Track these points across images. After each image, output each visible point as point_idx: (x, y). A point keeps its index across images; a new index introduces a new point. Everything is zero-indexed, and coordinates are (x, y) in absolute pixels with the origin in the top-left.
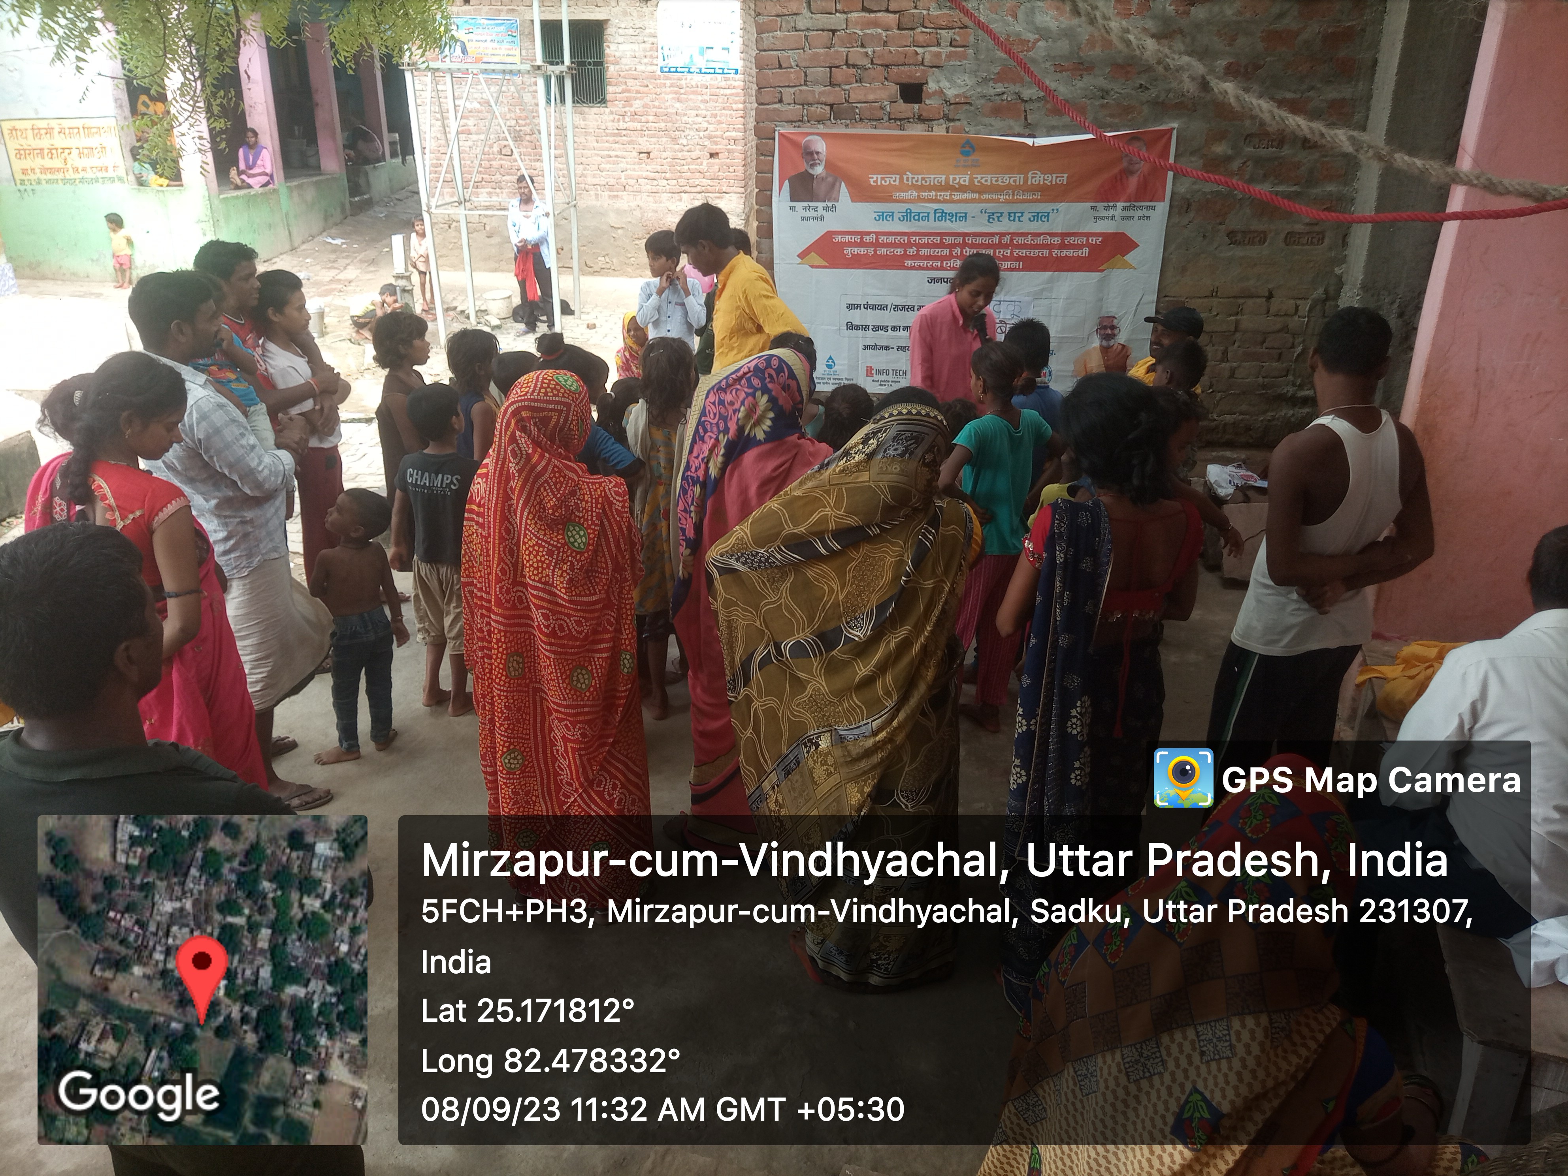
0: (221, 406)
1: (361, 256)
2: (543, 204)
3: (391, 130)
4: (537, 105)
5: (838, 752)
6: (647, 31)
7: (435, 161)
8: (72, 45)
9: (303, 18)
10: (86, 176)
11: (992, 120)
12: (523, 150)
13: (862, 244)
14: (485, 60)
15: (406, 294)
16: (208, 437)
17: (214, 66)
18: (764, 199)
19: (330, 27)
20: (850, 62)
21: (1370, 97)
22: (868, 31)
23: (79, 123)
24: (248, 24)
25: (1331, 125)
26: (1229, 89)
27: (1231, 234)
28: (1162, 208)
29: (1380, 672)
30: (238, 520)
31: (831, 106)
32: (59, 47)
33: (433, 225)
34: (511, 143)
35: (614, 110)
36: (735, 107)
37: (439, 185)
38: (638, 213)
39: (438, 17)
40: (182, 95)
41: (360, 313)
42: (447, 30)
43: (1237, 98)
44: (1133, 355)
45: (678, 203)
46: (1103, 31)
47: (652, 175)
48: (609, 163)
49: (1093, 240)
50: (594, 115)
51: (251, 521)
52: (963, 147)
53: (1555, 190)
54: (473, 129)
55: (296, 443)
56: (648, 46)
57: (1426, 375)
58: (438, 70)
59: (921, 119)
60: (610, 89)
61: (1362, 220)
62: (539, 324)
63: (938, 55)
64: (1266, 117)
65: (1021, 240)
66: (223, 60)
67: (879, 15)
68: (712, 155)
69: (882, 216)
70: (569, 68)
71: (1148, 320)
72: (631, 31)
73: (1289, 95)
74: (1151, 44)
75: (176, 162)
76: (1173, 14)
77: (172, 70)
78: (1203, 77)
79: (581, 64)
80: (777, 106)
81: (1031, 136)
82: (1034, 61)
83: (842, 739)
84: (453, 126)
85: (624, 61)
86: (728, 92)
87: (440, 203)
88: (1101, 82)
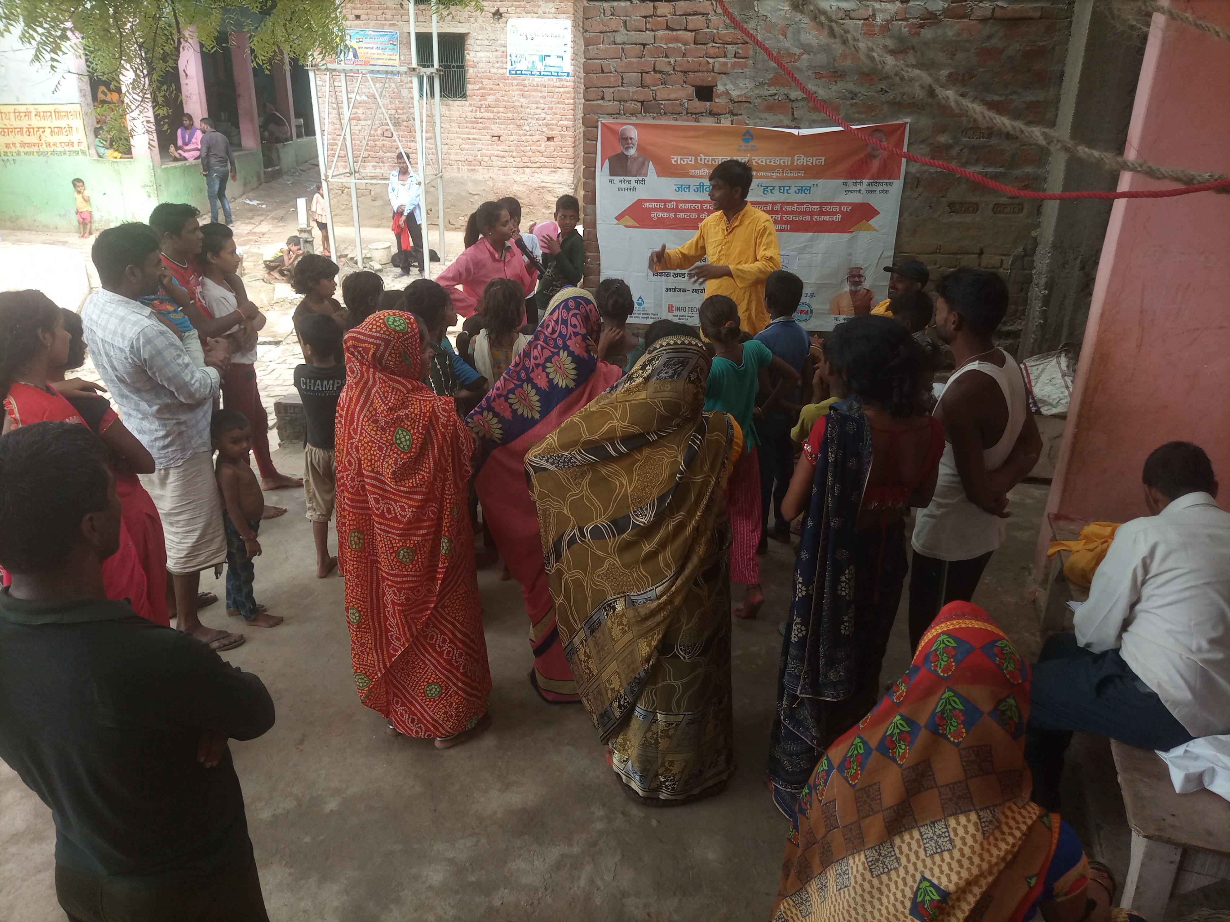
0: (162, 333)
1: (273, 214)
2: (417, 175)
3: (297, 116)
4: (412, 98)
5: (630, 613)
6: (499, 42)
7: (331, 141)
8: (48, 49)
9: (231, 29)
10: (57, 149)
11: (766, 115)
12: (401, 133)
13: (665, 210)
14: (372, 63)
15: (308, 245)
16: (152, 358)
17: (160, 65)
18: (589, 174)
19: (250, 37)
20: (657, 69)
21: (1059, 100)
22: (671, 45)
23: (51, 108)
24: (186, 33)
25: (1029, 123)
26: (950, 94)
27: (951, 205)
28: (897, 185)
29: (1066, 546)
30: (175, 421)
31: (642, 102)
32: (38, 50)
33: (329, 190)
34: (392, 127)
35: (472, 103)
36: (567, 101)
37: (335, 159)
38: (490, 183)
39: (335, 30)
40: (134, 88)
41: (270, 258)
42: (342, 40)
43: (956, 102)
44: (876, 298)
45: (522, 176)
46: (853, 49)
47: (502, 154)
48: (468, 144)
49: (844, 209)
50: (457, 107)
51: (185, 422)
52: (744, 135)
53: (1200, 176)
54: (362, 116)
55: (222, 361)
56: (499, 54)
57: (1102, 315)
58: (335, 70)
59: (712, 114)
60: (469, 87)
61: (1053, 197)
62: (411, 269)
63: (725, 64)
64: (979, 118)
65: (789, 208)
66: (167, 62)
67: (680, 32)
68: (549, 139)
69: (680, 188)
70: (437, 70)
71: (887, 269)
72: (486, 42)
73: (996, 98)
74: (890, 60)
75: (127, 140)
76: (907, 34)
77: (126, 69)
78: (930, 86)
79: (447, 67)
80: (599, 102)
81: (796, 128)
82: (799, 69)
83: (633, 603)
84: (346, 114)
85: (480, 65)
86: (562, 90)
87: (335, 173)
88: (851, 87)
